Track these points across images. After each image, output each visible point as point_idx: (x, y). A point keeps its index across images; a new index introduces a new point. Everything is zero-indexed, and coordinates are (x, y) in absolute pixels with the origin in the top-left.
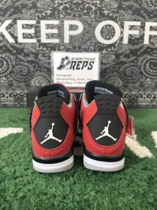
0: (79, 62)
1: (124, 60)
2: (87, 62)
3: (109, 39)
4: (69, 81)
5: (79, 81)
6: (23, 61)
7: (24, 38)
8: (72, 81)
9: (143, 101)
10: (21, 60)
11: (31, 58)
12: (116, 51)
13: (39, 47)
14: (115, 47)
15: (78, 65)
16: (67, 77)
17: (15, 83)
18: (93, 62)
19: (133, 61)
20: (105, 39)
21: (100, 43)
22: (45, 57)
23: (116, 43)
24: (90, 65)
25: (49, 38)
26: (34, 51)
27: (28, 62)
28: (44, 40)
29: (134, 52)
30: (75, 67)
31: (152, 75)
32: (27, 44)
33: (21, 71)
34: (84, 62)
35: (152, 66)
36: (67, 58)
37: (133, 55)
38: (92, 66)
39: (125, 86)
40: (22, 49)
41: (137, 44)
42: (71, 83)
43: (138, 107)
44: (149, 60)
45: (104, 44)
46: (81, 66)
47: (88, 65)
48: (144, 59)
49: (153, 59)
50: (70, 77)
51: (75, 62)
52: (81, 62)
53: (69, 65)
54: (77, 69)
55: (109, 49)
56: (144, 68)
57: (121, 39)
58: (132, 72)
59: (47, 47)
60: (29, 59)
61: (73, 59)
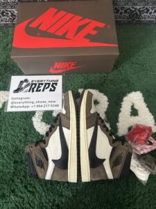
0: (39, 84)
2: (49, 84)
4: (25, 105)
5: (39, 104)
8: (30, 105)
15: (39, 87)
16: (24, 100)
18: (56, 84)
30: (35, 89)
34: (46, 84)
36: (26, 81)
38: (55, 88)
42: (28, 107)
46: (42, 88)
47: (50, 87)
50: (28, 100)
51: (36, 84)
52: (42, 84)
54: (37, 91)
61: (32, 81)
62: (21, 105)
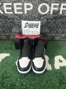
1: (50, 21)
3: (44, 12)
4: (28, 32)
6: (8, 22)
7: (7, 11)
8: (30, 32)
9: (57, 38)
10: (7, 21)
11: (11, 20)
12: (47, 18)
13: (14, 15)
14: (46, 16)
15: (32, 26)
16: (27, 31)
17: (6, 31)
18: (38, 25)
19: (54, 22)
20: (43, 12)
21: (40, 14)
22: (17, 20)
23: (47, 14)
24: (37, 26)
25: (18, 12)
26: (12, 17)
27: (10, 22)
28: (16, 12)
29: (55, 18)
31: (62, 28)
32: (9, 14)
33: (8, 26)
35: (62, 24)
36: (27, 23)
37: (54, 19)
38: (38, 27)
39: (50, 32)
40: (7, 17)
41: (57, 14)
42: (29, 33)
43: (55, 40)
44: (61, 21)
45: (42, 14)
46: (33, 27)
47: (36, 26)
48: (59, 21)
49: (63, 21)
51: (31, 25)
52: (33, 25)
53: (29, 26)
54: (32, 27)
55: (44, 17)
56: (59, 25)
57: (50, 12)
58: (53, 27)
59: (17, 16)
60: (10, 21)
61: (30, 24)
62: (27, 32)
